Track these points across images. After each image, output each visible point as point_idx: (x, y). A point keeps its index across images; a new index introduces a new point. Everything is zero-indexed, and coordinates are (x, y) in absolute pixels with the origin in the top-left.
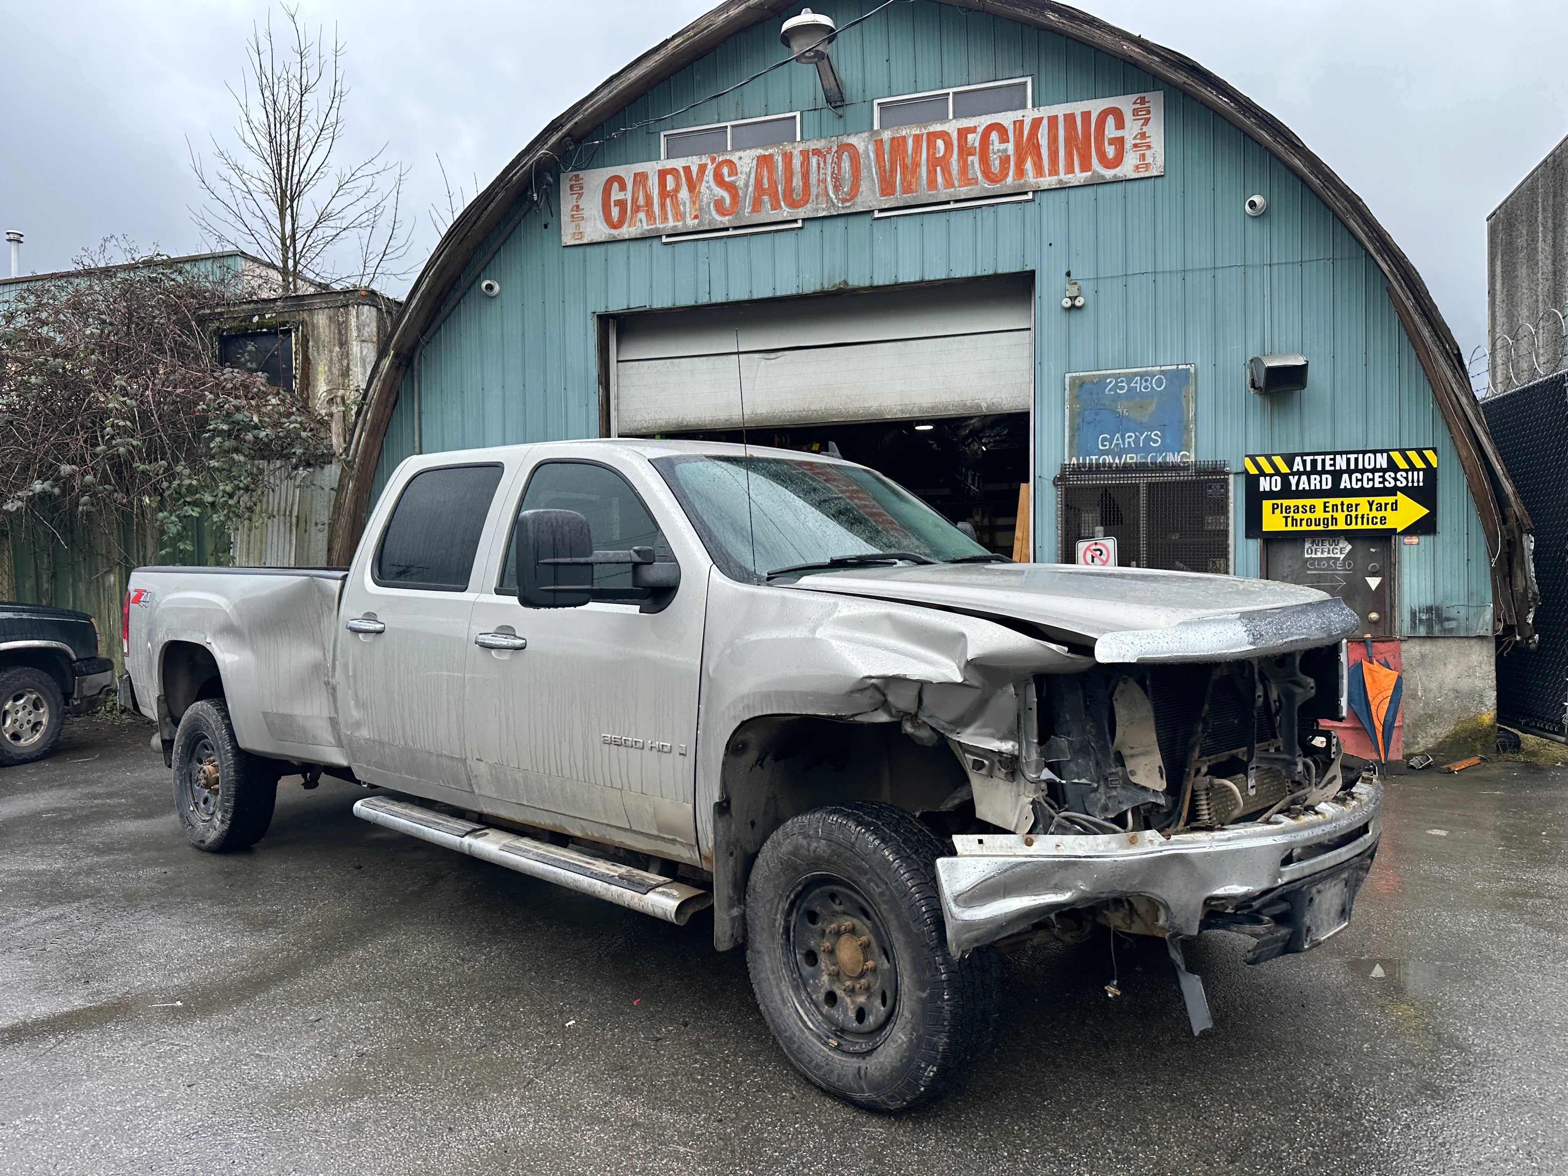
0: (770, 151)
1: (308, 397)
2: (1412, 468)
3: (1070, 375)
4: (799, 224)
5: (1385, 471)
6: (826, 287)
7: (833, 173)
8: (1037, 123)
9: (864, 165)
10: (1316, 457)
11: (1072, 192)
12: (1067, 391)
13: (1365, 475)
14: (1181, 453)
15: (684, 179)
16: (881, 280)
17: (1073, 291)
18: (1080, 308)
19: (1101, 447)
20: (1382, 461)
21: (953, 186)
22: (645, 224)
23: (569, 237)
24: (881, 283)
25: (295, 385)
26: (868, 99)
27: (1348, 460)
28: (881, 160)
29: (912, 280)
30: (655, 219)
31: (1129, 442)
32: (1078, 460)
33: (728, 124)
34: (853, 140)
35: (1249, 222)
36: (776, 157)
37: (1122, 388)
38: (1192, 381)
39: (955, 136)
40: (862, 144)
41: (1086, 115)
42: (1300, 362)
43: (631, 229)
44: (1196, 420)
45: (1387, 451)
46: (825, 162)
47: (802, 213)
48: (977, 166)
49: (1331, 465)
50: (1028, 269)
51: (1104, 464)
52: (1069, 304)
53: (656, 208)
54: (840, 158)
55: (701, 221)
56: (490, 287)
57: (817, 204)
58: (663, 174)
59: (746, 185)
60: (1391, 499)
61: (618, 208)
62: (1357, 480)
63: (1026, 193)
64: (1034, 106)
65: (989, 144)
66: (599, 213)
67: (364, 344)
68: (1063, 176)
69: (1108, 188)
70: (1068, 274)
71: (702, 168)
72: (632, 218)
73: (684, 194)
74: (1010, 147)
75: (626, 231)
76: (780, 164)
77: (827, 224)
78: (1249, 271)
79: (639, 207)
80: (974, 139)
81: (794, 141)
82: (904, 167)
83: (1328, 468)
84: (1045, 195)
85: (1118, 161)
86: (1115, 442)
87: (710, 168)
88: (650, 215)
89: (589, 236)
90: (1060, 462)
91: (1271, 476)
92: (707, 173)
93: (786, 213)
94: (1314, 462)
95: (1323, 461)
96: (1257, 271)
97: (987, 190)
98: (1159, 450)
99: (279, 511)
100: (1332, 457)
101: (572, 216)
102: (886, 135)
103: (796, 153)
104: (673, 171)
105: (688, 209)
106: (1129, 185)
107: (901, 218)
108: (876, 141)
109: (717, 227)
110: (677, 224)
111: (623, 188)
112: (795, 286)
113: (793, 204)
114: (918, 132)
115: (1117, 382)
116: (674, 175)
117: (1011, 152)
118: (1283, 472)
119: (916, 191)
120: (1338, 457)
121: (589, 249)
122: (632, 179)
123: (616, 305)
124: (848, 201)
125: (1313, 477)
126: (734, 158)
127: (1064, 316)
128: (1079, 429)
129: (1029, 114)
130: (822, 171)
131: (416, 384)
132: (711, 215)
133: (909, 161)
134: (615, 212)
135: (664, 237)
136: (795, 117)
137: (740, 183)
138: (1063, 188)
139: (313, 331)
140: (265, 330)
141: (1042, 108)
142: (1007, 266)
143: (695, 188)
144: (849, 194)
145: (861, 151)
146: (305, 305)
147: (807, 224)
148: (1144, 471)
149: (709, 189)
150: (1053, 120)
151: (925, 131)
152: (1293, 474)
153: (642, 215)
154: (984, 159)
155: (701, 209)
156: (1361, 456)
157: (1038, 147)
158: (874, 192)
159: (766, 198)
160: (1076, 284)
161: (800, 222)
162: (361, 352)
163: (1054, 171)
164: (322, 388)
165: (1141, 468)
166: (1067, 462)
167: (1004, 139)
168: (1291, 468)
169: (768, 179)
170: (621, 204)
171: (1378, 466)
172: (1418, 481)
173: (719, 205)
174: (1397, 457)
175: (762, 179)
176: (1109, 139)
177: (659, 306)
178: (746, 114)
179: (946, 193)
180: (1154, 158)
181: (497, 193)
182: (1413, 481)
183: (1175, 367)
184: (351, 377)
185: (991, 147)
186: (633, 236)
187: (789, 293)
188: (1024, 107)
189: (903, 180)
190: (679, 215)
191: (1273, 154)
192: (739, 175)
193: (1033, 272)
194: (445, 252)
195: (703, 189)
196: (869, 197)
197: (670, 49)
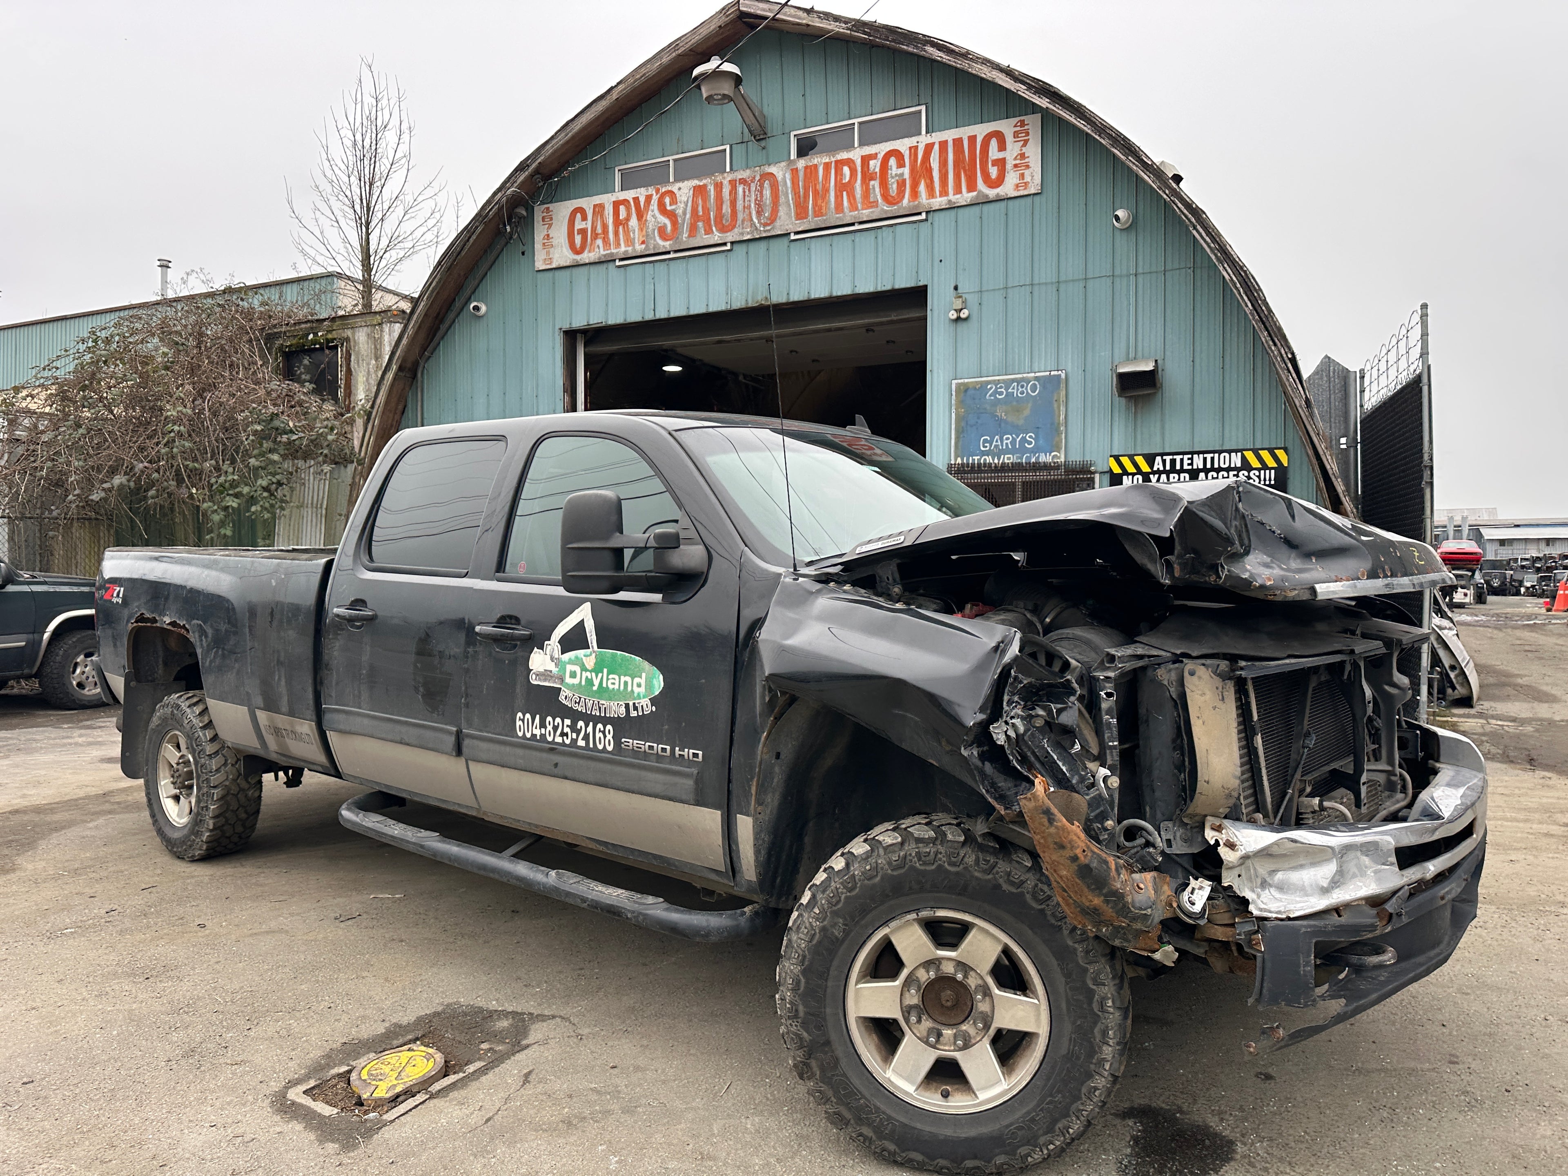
0: (704, 182)
1: (350, 404)
2: (1265, 467)
3: (956, 381)
4: (728, 247)
5: (1238, 470)
6: (751, 304)
7: (756, 200)
8: (929, 147)
9: (783, 191)
10: (1175, 457)
11: (961, 211)
12: (954, 397)
13: (1221, 474)
14: (1053, 454)
15: (633, 209)
16: (797, 296)
17: (958, 304)
18: (966, 319)
19: (982, 449)
20: (1236, 460)
21: (857, 209)
22: (601, 249)
23: (541, 263)
24: (796, 299)
25: (341, 393)
26: (787, 131)
27: (1205, 459)
28: (796, 187)
29: (822, 296)
30: (610, 245)
31: (1007, 444)
32: (962, 460)
33: (670, 158)
34: (773, 169)
35: (1117, 233)
36: (709, 187)
37: (1001, 393)
38: (1063, 385)
39: (859, 162)
40: (781, 173)
41: (972, 139)
42: (1149, 367)
43: (591, 255)
44: (1066, 423)
45: (1241, 451)
46: (749, 190)
47: (730, 237)
48: (877, 190)
49: (1189, 464)
50: (921, 284)
51: (985, 464)
52: (955, 316)
53: (611, 235)
54: (762, 186)
55: (647, 246)
56: (476, 308)
57: (743, 228)
58: (616, 204)
59: (685, 213)
61: (580, 236)
62: (1214, 478)
63: (920, 214)
64: (927, 132)
65: (888, 169)
66: (565, 241)
68: (952, 197)
69: (992, 206)
70: (956, 288)
71: (649, 198)
72: (591, 245)
73: (634, 222)
74: (906, 171)
75: (587, 257)
76: (712, 192)
77: (752, 246)
78: (1117, 281)
79: (597, 235)
80: (875, 165)
81: (725, 171)
82: (816, 193)
83: (1186, 467)
84: (937, 214)
85: (1000, 181)
86: (994, 443)
87: (655, 198)
88: (606, 241)
89: (557, 261)
90: (946, 462)
91: (1133, 475)
92: (652, 202)
93: (716, 237)
94: (1173, 462)
95: (1182, 460)
96: (1125, 280)
97: (886, 211)
98: (1033, 451)
99: (312, 504)
100: (1190, 456)
101: (544, 244)
102: (801, 163)
103: (726, 183)
104: (625, 202)
105: (637, 236)
106: (1011, 202)
107: (812, 240)
108: (792, 170)
109: (661, 251)
110: (627, 249)
111: (584, 218)
112: (724, 302)
113: (723, 229)
114: (827, 160)
115: (997, 388)
116: (626, 206)
117: (907, 176)
118: (1144, 471)
119: (826, 214)
120: (1195, 456)
121: (558, 273)
122: (592, 210)
123: (579, 322)
124: (768, 225)
125: (1172, 476)
126: (674, 188)
127: (953, 326)
128: (963, 432)
129: (923, 140)
130: (747, 199)
131: (419, 394)
132: (655, 240)
133: (819, 187)
134: (578, 239)
135: (617, 261)
136: (725, 150)
137: (680, 212)
138: (952, 207)
139: (354, 347)
140: (317, 346)
141: (933, 134)
142: (903, 282)
143: (642, 217)
144: (770, 219)
145: (780, 179)
146: (348, 324)
147: (735, 247)
148: (1019, 471)
149: (655, 217)
150: (943, 145)
151: (833, 159)
152: (1154, 473)
153: (599, 242)
154: (884, 184)
155: (647, 235)
157: (930, 170)
158: (790, 217)
159: (700, 224)
160: (960, 297)
161: (729, 245)
163: (944, 192)
164: (361, 396)
165: (1017, 467)
166: (953, 462)
167: (901, 165)
168: (1151, 467)
169: (702, 206)
170: (583, 232)
171: (1233, 465)
172: (1270, 480)
173: (662, 231)
174: (1250, 455)
175: (697, 207)
176: (993, 161)
178: (685, 149)
179: (851, 216)
180: (1033, 176)
181: (477, 227)
182: (1264, 480)
183: (1048, 373)
185: (890, 172)
186: (592, 260)
187: (719, 309)
188: (920, 134)
189: (815, 204)
190: (629, 241)
191: (1129, 169)
192: (679, 204)
193: (926, 286)
194: (436, 280)
195: (649, 217)
196: (786, 221)
197: (615, 95)
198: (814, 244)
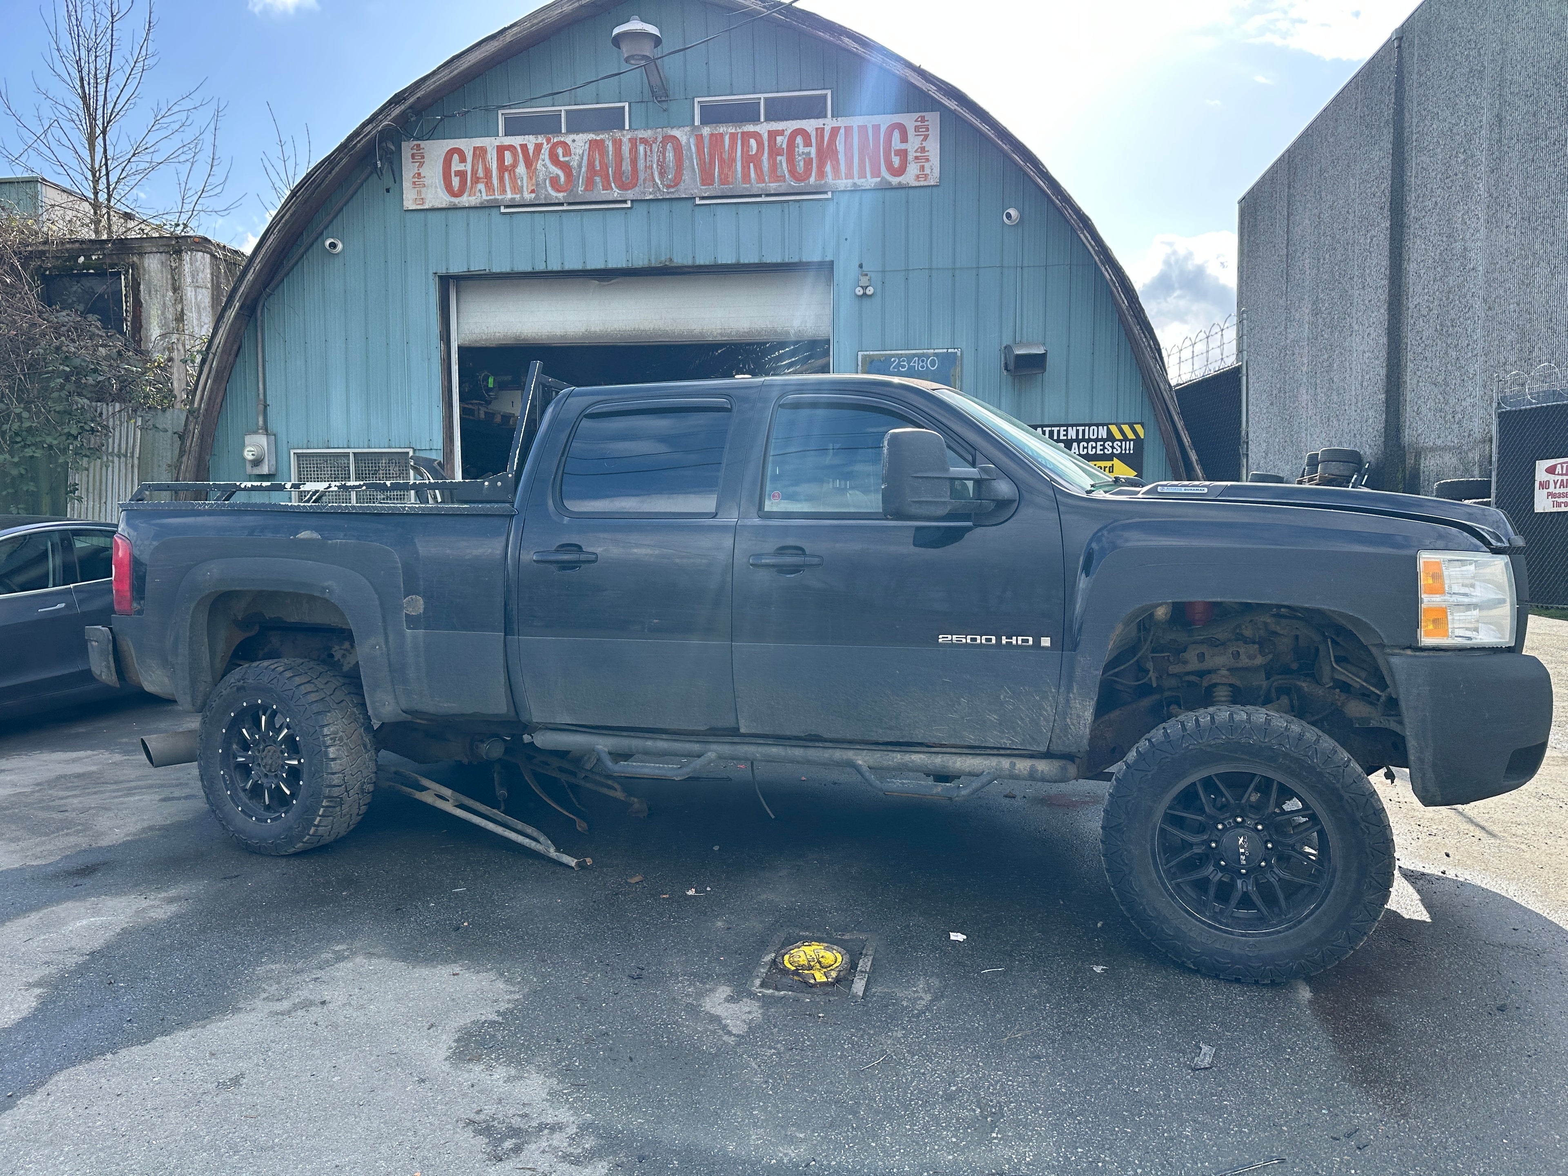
0: (601, 137)
1: (141, 340)
2: (1125, 439)
3: (862, 353)
4: (628, 205)
5: (1105, 440)
6: (654, 264)
7: (658, 161)
8: (835, 131)
9: (687, 156)
10: (1054, 428)
11: (864, 194)
12: (860, 367)
13: (1090, 444)
15: (521, 156)
16: (701, 261)
17: (864, 281)
18: (870, 296)
20: (1103, 433)
21: (764, 181)
22: (484, 194)
23: (411, 202)
24: (702, 263)
25: (127, 327)
26: (690, 96)
27: (1077, 431)
28: (701, 152)
29: (729, 262)
30: (494, 190)
33: (562, 108)
34: (676, 133)
35: (1007, 231)
36: (607, 142)
37: (904, 366)
38: (959, 361)
39: (765, 136)
40: (685, 137)
41: (877, 128)
42: (1041, 351)
43: (470, 198)
45: (1107, 425)
46: (651, 150)
47: (630, 194)
48: (784, 165)
49: (1064, 435)
50: (828, 259)
52: (861, 293)
53: (495, 181)
54: (664, 148)
55: (537, 195)
56: (333, 245)
57: (644, 188)
58: (501, 150)
59: (580, 166)
60: (1109, 464)
61: (458, 178)
62: (1084, 448)
63: (826, 193)
64: (833, 116)
65: (795, 147)
66: (440, 182)
67: (199, 290)
68: (856, 180)
69: (895, 192)
70: (861, 266)
71: (538, 147)
73: (521, 169)
74: (813, 150)
75: (465, 200)
76: (611, 148)
77: (653, 207)
78: (1006, 271)
79: (478, 178)
80: (782, 141)
81: (623, 128)
82: (722, 160)
83: (1062, 437)
84: (842, 195)
85: (902, 170)
87: (546, 147)
88: (489, 186)
89: (430, 202)
92: (542, 151)
93: (616, 194)
94: (1051, 433)
95: (1059, 432)
96: (1012, 272)
97: (793, 187)
99: (119, 452)
100: (1065, 428)
101: (414, 183)
102: (706, 131)
103: (625, 140)
104: (511, 148)
105: (525, 183)
106: (911, 191)
107: (719, 207)
108: (697, 136)
109: (553, 202)
110: (515, 196)
111: (463, 160)
112: (625, 260)
113: (623, 187)
114: (733, 131)
115: (899, 362)
116: (512, 152)
117: (813, 155)
119: (732, 183)
120: (1070, 428)
121: (430, 215)
122: (471, 152)
123: (456, 268)
124: (672, 187)
126: (569, 139)
127: (857, 301)
129: (829, 123)
130: (648, 159)
131: (259, 334)
132: (547, 191)
133: (726, 156)
134: (456, 182)
135: (502, 208)
136: (624, 107)
137: (574, 164)
138: (857, 190)
139: (143, 275)
140: (92, 271)
141: (839, 119)
142: (811, 255)
143: (531, 165)
144: (673, 182)
145: (683, 143)
146: (134, 248)
147: (636, 205)
149: (545, 166)
151: (739, 131)
153: (481, 186)
154: (791, 160)
155: (537, 185)
156: (1087, 428)
157: (836, 153)
158: (695, 180)
159: (598, 179)
160: (866, 275)
161: (629, 202)
162: (196, 299)
163: (849, 176)
164: (154, 331)
167: (808, 144)
169: (600, 162)
170: (462, 174)
171: (1100, 437)
172: (1130, 449)
173: (554, 181)
174: (1114, 429)
175: (594, 161)
176: (895, 151)
177: (498, 271)
178: (580, 101)
179: (758, 187)
180: (932, 170)
181: (341, 159)
182: (1125, 450)
183: (945, 349)
184: (186, 322)
185: (797, 149)
186: (473, 204)
187: (619, 266)
188: (825, 116)
189: (721, 172)
190: (517, 189)
191: (1026, 174)
192: (573, 156)
193: (833, 262)
194: (290, 211)
195: (539, 166)
196: (691, 184)
197: (509, 37)
198: (719, 211)
